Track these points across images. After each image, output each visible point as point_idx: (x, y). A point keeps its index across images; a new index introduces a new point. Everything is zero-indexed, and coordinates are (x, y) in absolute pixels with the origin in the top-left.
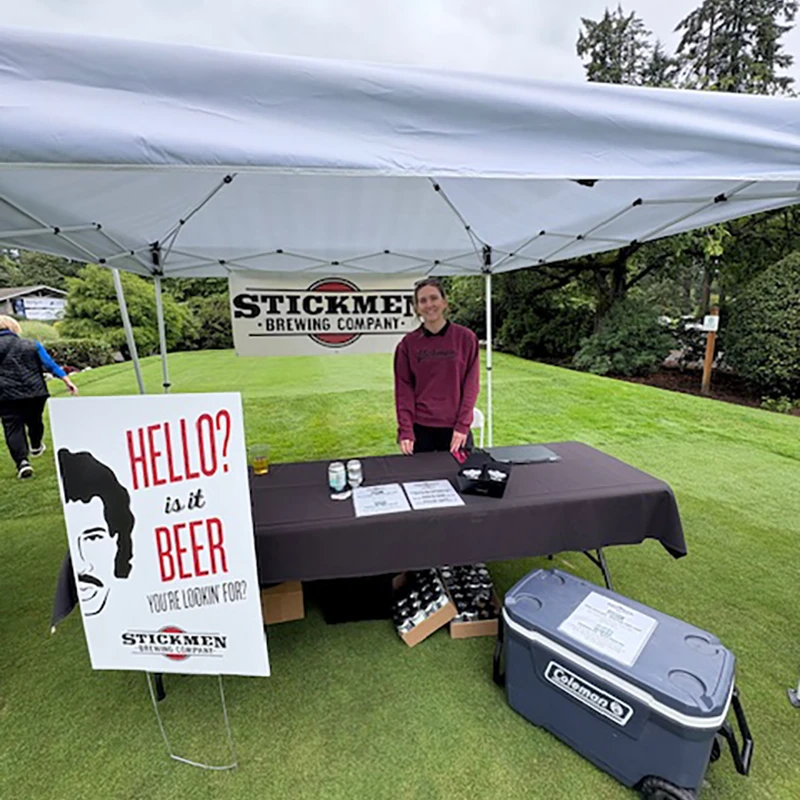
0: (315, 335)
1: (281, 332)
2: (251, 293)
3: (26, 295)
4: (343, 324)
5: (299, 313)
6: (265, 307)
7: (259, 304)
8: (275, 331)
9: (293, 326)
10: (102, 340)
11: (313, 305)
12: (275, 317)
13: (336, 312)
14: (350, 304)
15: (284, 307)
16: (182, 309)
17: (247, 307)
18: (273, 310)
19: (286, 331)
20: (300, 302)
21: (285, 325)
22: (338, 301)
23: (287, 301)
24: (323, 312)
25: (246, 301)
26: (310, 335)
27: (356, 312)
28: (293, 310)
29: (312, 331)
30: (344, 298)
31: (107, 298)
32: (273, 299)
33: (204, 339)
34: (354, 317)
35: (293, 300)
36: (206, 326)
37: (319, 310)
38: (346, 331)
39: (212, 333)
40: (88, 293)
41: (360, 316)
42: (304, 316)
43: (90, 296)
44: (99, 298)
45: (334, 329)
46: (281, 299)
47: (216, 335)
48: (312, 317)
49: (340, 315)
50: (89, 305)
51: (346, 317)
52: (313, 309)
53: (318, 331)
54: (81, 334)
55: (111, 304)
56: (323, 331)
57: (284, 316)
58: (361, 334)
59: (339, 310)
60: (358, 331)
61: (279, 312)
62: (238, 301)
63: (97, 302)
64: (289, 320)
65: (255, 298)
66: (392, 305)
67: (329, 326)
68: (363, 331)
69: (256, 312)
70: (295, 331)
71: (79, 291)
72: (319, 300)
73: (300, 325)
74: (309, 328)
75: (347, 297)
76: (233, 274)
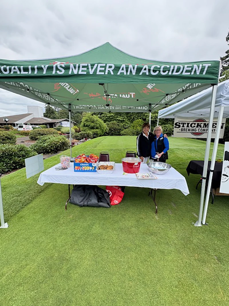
0: (192, 133)
1: (184, 131)
2: (179, 122)
3: (62, 121)
4: (200, 130)
5: (189, 127)
6: (181, 125)
7: (180, 125)
8: (183, 131)
9: (187, 130)
10: (91, 132)
11: (193, 125)
12: (183, 128)
13: (198, 127)
14: (202, 125)
15: (186, 125)
16: (105, 125)
17: (178, 125)
18: (183, 126)
19: (185, 131)
20: (190, 124)
21: (185, 130)
22: (199, 124)
23: (187, 124)
24: (195, 127)
25: (178, 124)
26: (191, 133)
27: (203, 127)
28: (188, 126)
29: (192, 132)
30: (201, 124)
31: (92, 122)
32: (183, 123)
33: (109, 133)
34: (203, 128)
35: (188, 124)
36: (110, 129)
37: (194, 126)
38: (200, 132)
39: (111, 131)
40: (88, 121)
41: (204, 128)
42: (190, 128)
43: (89, 121)
44: (90, 122)
45: (197, 131)
46: (185, 123)
47: (112, 132)
48: (192, 128)
49: (199, 128)
50: (88, 123)
51: (200, 128)
52: (193, 126)
53: (193, 132)
54: (86, 131)
55: (93, 123)
56: (194, 132)
57: (185, 128)
58: (204, 133)
59: (199, 126)
60: (203, 132)
61: (184, 127)
62: (176, 124)
63: (90, 123)
64: (186, 129)
65: (180, 123)
66: (214, 125)
67: (196, 130)
68: (205, 132)
69: (179, 126)
70: (188, 131)
71: (86, 120)
72: (195, 124)
73: (189, 130)
74: (191, 131)
75: (202, 123)
76: (176, 117)
